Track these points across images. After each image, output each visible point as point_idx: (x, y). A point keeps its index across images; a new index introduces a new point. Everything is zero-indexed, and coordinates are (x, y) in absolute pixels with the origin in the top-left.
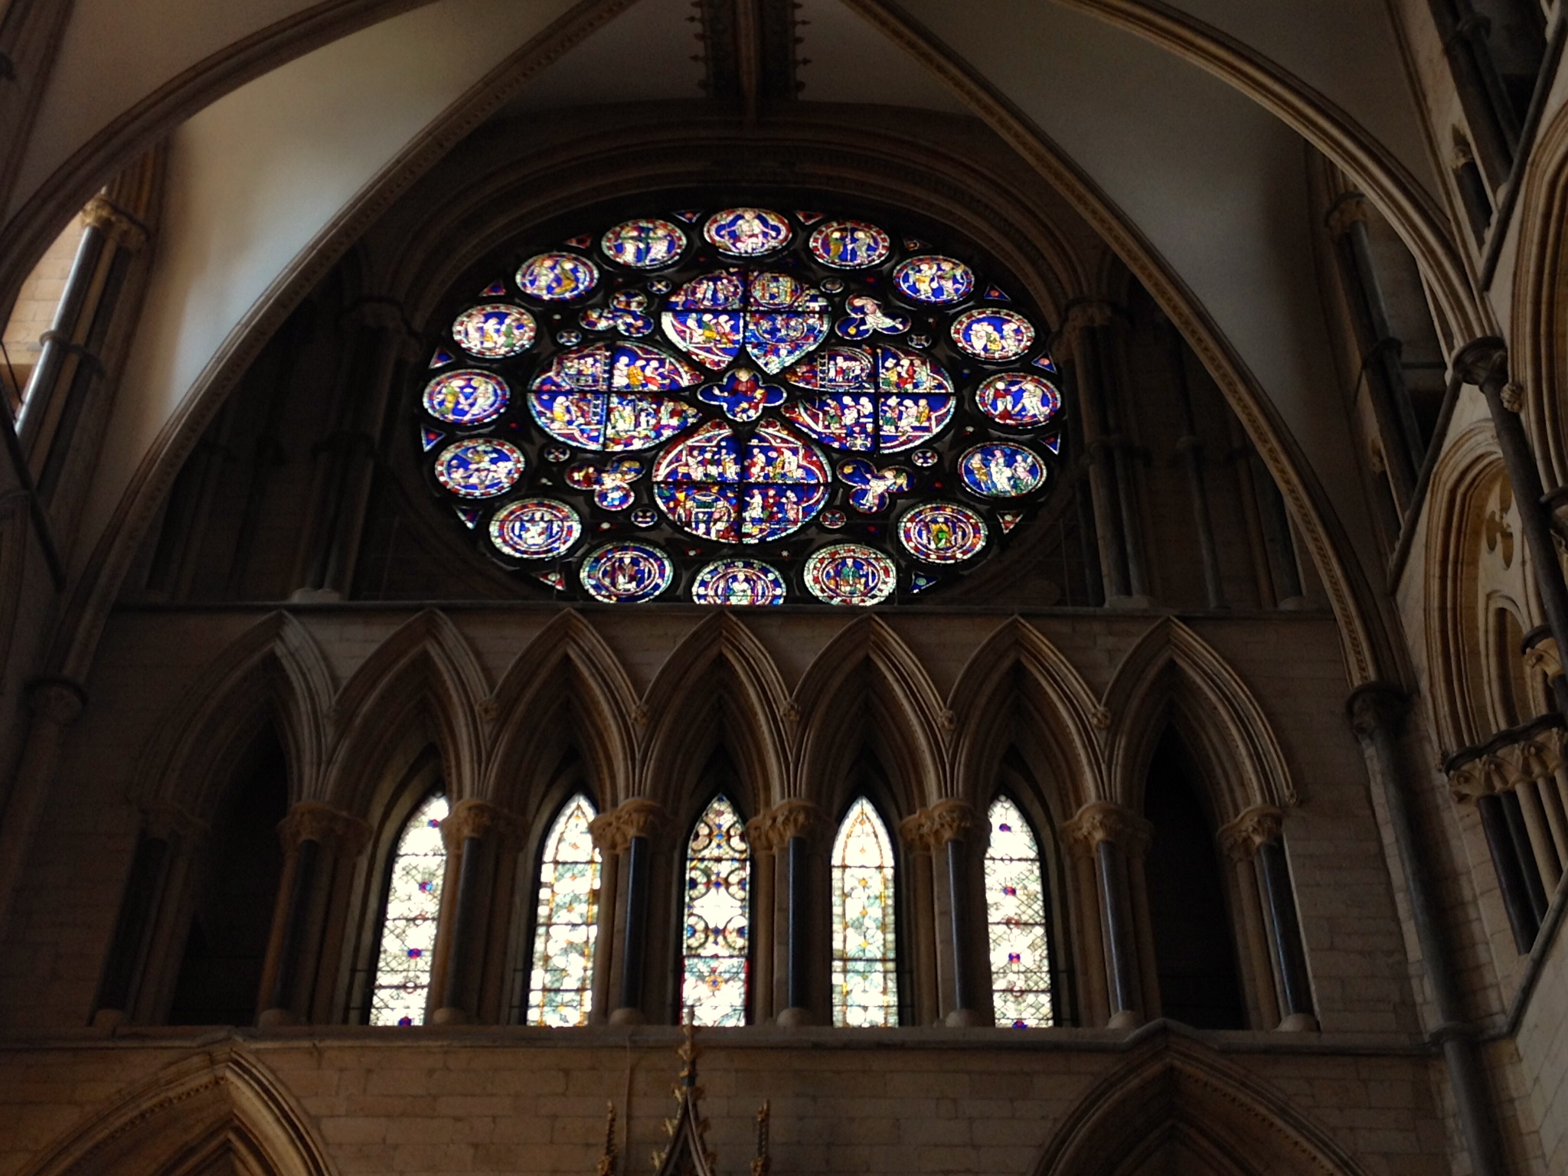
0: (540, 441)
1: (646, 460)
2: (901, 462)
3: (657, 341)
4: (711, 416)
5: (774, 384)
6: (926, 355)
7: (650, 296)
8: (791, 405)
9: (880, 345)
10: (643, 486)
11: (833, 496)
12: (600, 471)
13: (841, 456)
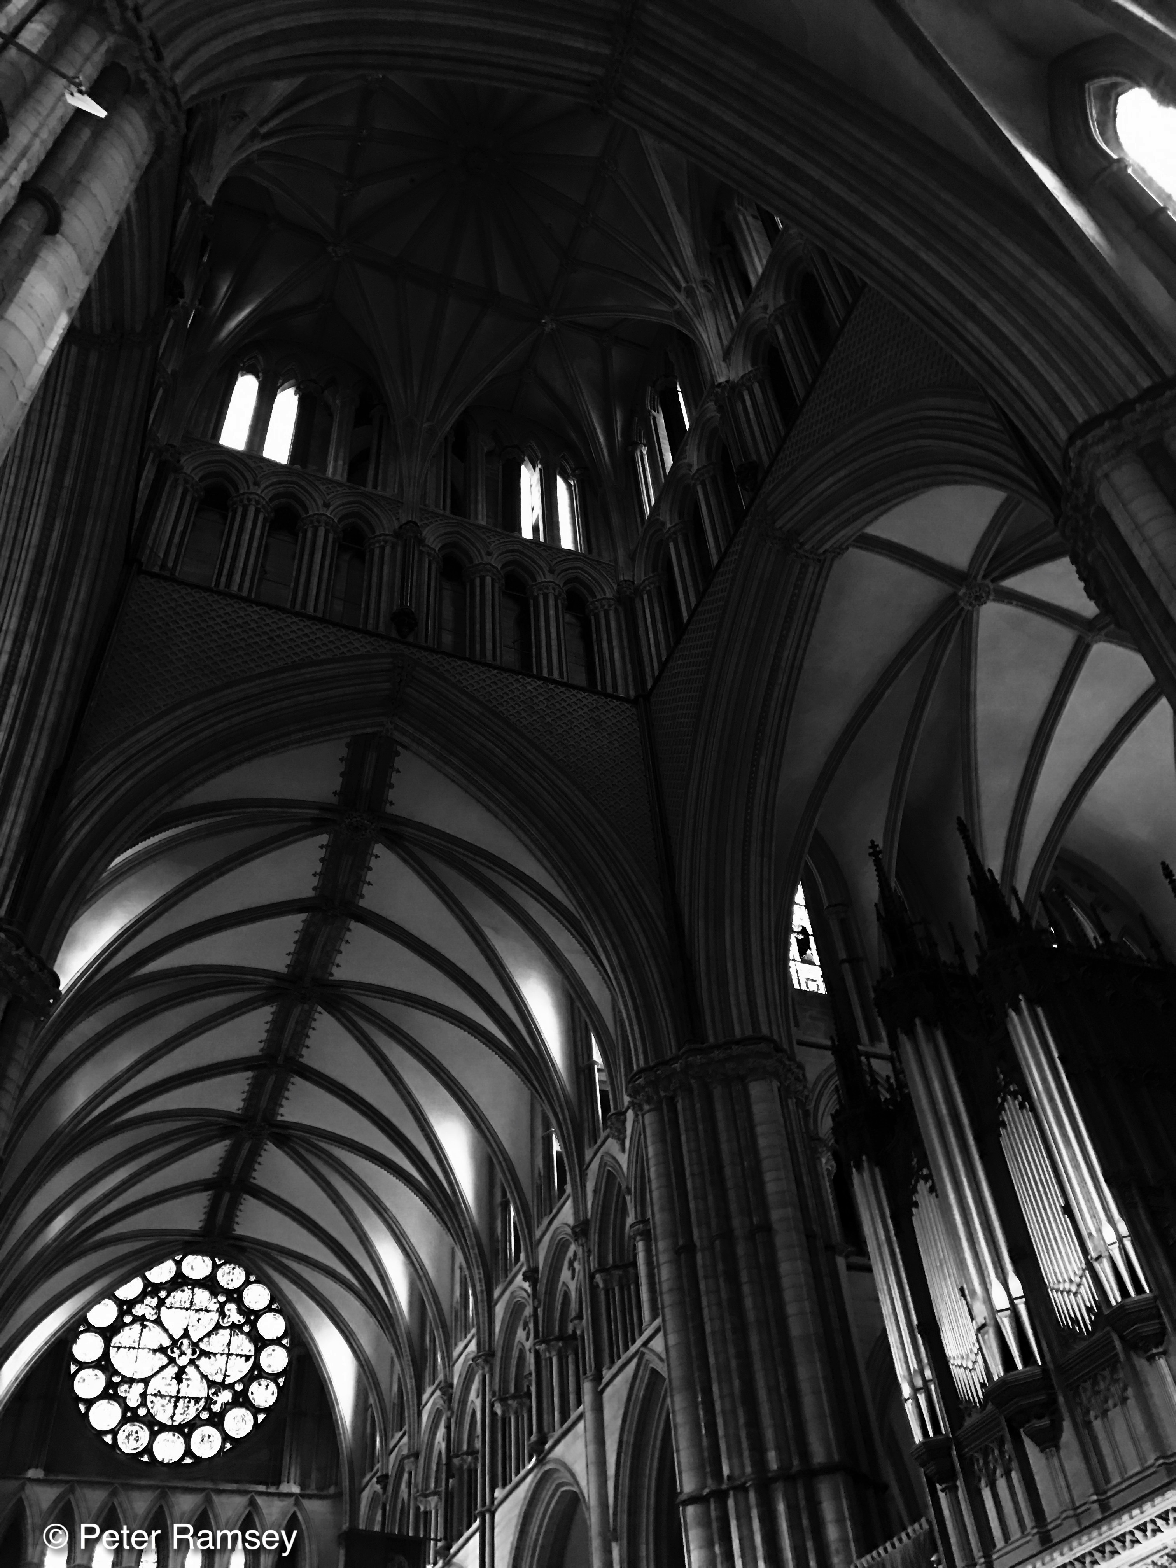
0: (111, 1370)
1: (146, 1381)
2: (231, 1386)
3: (158, 1322)
4: (172, 1361)
5: (195, 1345)
6: (248, 1334)
7: (159, 1298)
8: (199, 1358)
9: (234, 1327)
10: (144, 1395)
11: (206, 1403)
12: (130, 1387)
13: (211, 1384)
